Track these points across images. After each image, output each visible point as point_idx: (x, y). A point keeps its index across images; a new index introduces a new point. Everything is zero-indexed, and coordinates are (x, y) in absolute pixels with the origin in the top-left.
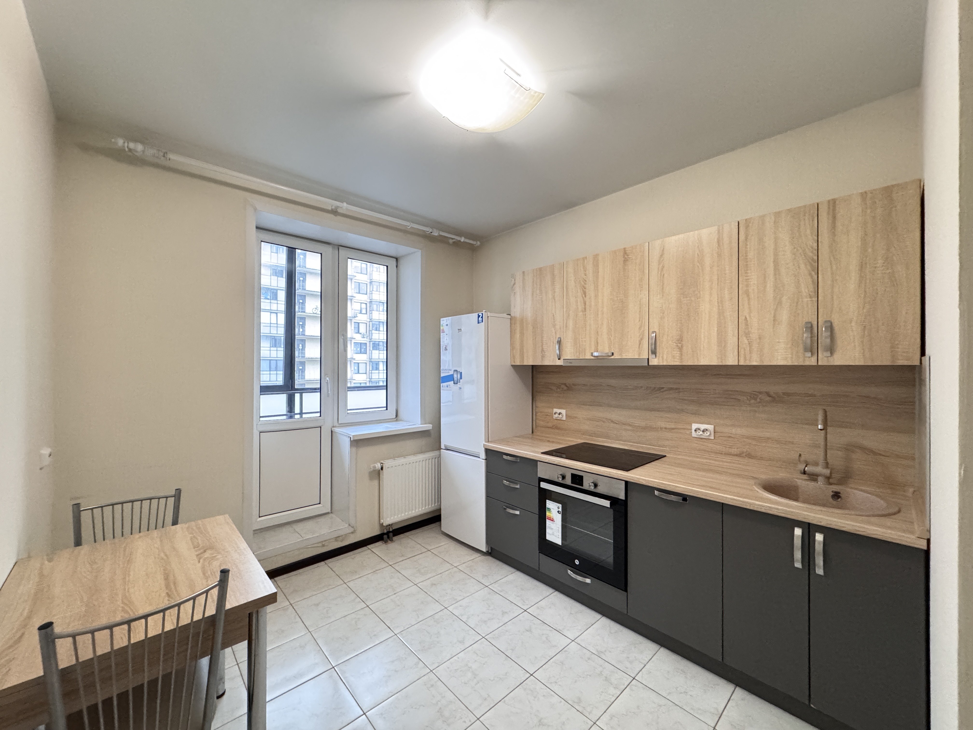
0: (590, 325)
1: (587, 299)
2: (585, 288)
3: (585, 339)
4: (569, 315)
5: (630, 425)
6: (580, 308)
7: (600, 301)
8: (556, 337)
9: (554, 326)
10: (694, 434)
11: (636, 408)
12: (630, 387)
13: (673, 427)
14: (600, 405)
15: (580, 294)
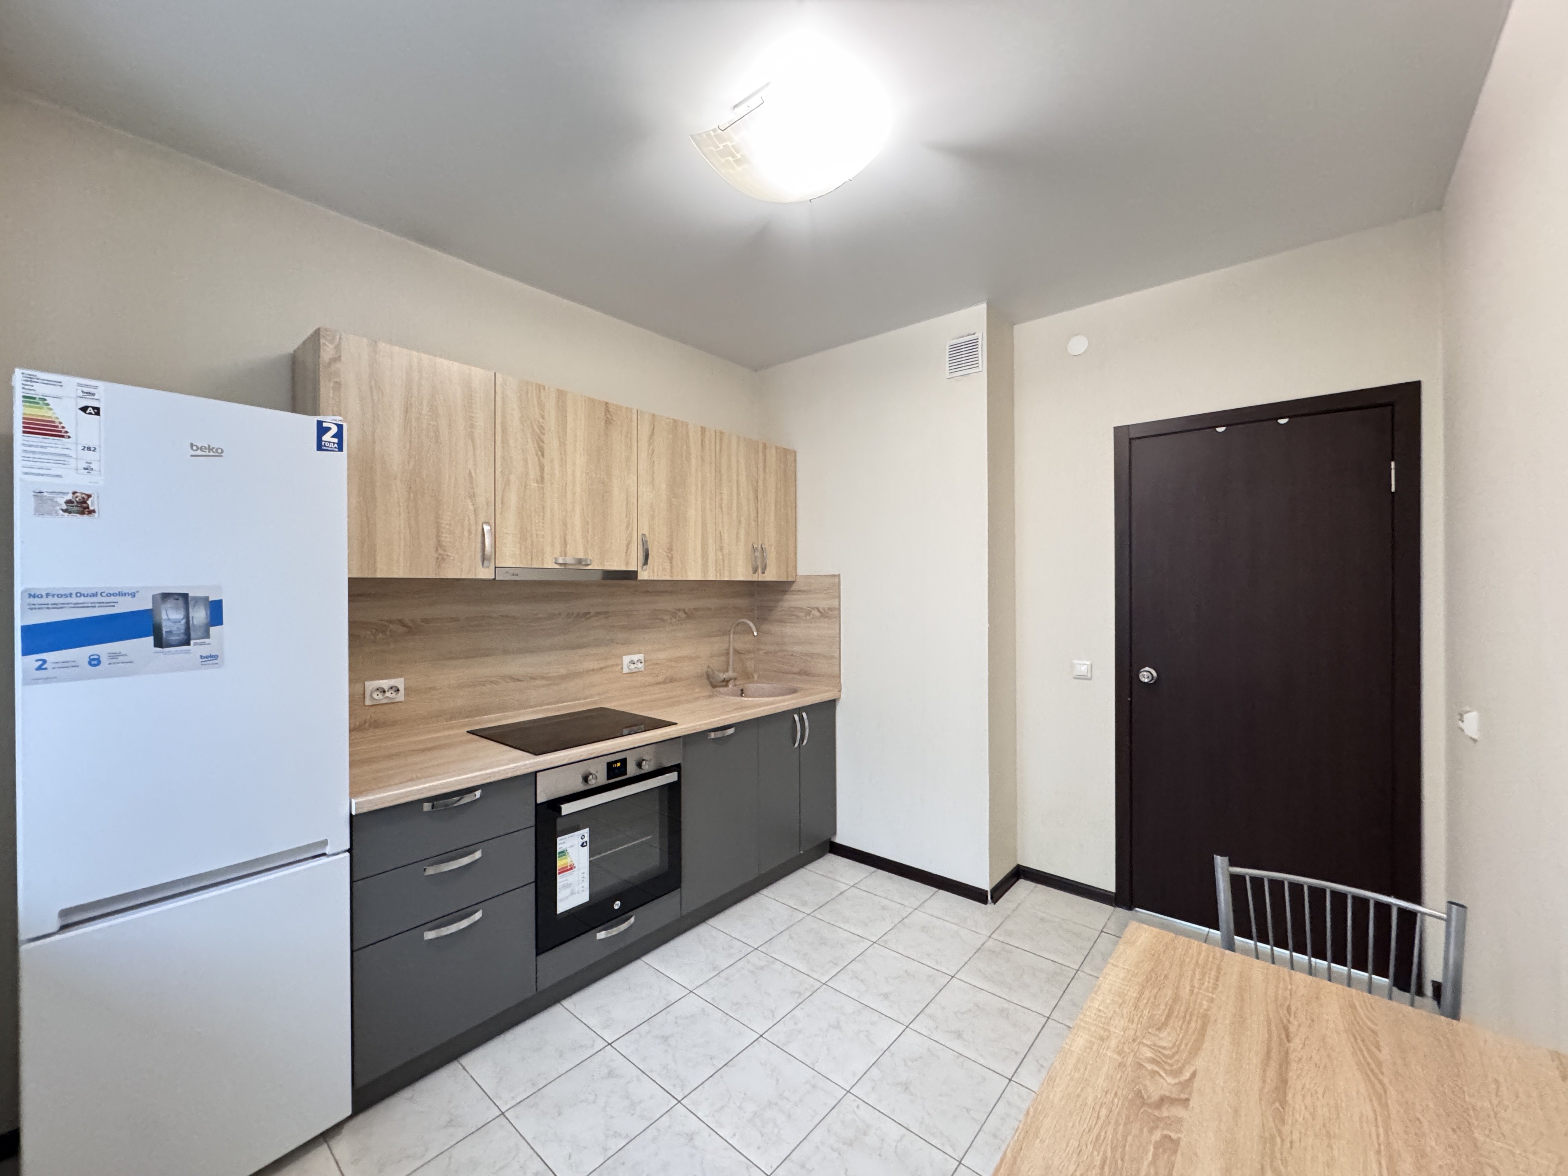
0: (552, 509)
1: (546, 461)
2: (543, 442)
3: (543, 533)
4: (508, 482)
5: (543, 678)
6: (533, 473)
7: (569, 472)
8: (476, 520)
9: (472, 496)
10: (626, 670)
11: (552, 648)
12: (540, 616)
13: (602, 665)
14: (487, 653)
15: (531, 447)
